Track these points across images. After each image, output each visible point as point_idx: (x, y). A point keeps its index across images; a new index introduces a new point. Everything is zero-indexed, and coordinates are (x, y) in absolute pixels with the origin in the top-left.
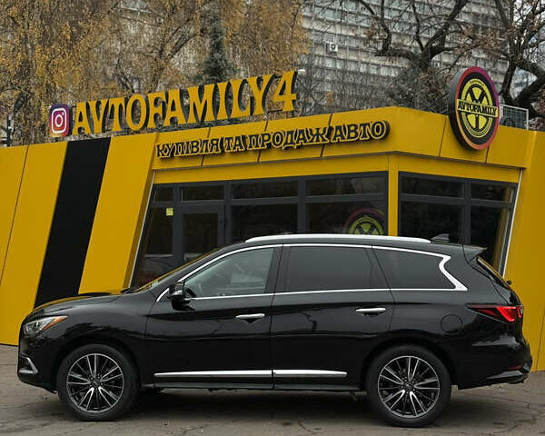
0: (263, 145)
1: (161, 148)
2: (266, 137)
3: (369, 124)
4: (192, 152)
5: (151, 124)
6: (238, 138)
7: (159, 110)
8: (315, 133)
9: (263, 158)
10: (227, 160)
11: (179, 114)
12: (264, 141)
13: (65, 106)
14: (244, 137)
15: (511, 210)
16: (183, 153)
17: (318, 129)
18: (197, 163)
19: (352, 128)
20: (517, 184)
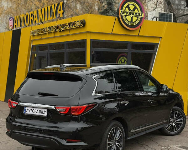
0: (54, 30)
1: (31, 32)
2: (55, 27)
3: (79, 21)
4: (38, 33)
5: (31, 24)
6: (48, 28)
7: (32, 18)
8: (66, 25)
11: (36, 19)
13: (12, 18)
14: (50, 27)
15: (155, 54)
17: (67, 24)
19: (75, 23)
20: (158, 43)
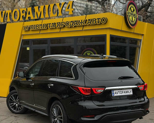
0: (62, 26)
1: (25, 27)
3: (100, 19)
4: (36, 28)
5: (21, 19)
6: (53, 24)
7: (24, 14)
9: (62, 30)
10: (49, 31)
11: (31, 15)
12: (62, 24)
14: (55, 23)
15: (140, 48)
16: (33, 29)
17: (82, 20)
18: (38, 32)
19: (94, 20)
20: (141, 40)
